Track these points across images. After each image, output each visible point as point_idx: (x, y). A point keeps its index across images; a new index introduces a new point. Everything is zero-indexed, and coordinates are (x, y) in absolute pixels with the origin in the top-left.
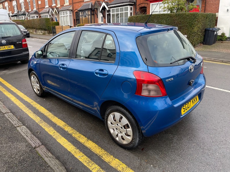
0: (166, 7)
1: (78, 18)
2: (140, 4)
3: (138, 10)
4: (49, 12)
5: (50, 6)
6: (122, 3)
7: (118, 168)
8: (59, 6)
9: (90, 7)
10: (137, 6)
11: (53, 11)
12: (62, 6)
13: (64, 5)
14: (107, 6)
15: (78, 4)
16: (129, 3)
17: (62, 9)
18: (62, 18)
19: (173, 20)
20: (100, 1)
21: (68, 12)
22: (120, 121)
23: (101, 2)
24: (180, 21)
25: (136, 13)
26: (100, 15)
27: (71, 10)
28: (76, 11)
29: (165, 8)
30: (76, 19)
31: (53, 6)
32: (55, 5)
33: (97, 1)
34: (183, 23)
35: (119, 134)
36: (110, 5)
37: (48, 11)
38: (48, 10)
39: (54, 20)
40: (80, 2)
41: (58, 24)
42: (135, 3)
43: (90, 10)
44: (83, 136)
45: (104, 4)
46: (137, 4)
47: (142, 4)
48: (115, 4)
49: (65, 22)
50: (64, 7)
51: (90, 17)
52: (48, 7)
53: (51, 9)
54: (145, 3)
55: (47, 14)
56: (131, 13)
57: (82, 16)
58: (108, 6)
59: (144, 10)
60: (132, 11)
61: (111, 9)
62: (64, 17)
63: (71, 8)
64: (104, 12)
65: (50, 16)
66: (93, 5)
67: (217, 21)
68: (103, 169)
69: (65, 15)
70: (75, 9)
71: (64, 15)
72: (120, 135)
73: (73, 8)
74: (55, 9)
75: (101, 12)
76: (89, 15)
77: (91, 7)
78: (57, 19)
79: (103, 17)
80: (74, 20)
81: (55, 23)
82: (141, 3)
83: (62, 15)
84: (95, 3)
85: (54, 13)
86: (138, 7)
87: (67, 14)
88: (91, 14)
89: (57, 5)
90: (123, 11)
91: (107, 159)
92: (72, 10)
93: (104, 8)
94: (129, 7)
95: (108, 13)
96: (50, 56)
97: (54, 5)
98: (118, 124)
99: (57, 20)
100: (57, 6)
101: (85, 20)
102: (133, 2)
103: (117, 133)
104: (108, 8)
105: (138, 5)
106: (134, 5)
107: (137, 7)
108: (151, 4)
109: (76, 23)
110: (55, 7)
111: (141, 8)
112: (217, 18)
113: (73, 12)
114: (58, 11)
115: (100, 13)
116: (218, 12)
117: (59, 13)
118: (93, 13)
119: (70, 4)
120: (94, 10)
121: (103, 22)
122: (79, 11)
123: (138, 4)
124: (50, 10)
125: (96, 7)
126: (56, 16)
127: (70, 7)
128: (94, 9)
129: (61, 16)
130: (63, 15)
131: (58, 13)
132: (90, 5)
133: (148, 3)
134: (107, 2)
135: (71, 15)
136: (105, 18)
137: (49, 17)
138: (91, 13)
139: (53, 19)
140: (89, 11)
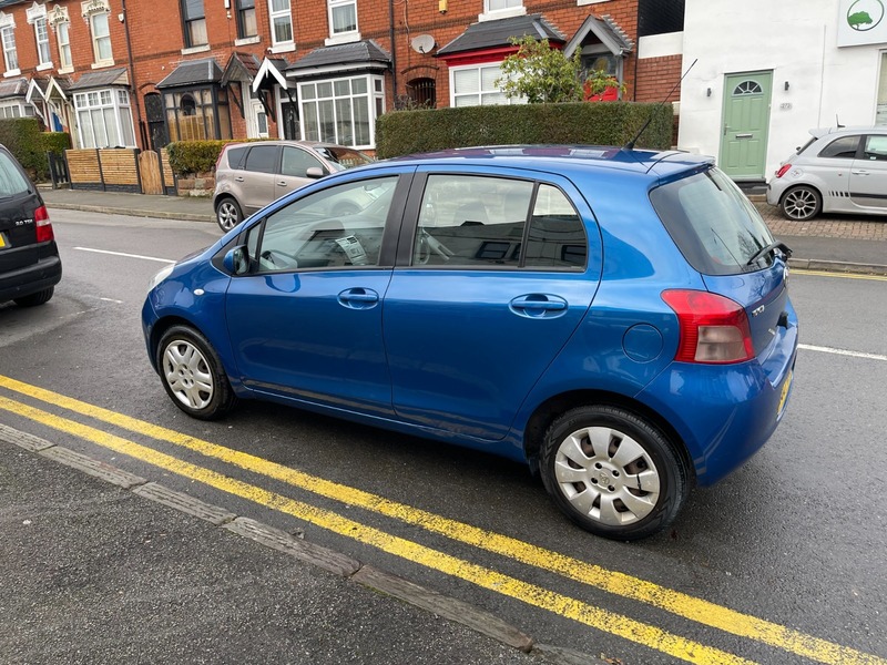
0: (516, 81)
1: (156, 118)
2: (410, 69)
3: (402, 91)
4: (22, 95)
5: (29, 71)
6: (344, 63)
7: (637, 594)
8: (67, 68)
9: (211, 77)
10: (398, 74)
11: (44, 91)
12: (83, 68)
13: (93, 66)
14: (283, 72)
15: (154, 62)
16: (369, 65)
17: (82, 80)
18: (87, 118)
19: (547, 127)
20: (249, 53)
21: (114, 94)
22: (611, 454)
23: (254, 59)
24: (571, 132)
25: (396, 99)
26: (254, 108)
27: (125, 85)
28: (149, 89)
29: (511, 84)
30: (150, 124)
31: (39, 68)
32: (49, 65)
33: (239, 54)
34: (581, 137)
35: (603, 497)
36: (293, 70)
37: (21, 90)
38: (19, 84)
39: (46, 124)
40: (166, 54)
41: (65, 140)
42: (389, 64)
43: (211, 87)
44: (461, 525)
45: (267, 66)
46: (398, 67)
47: (416, 67)
48: (316, 67)
49: (99, 135)
50: (94, 75)
51: (210, 112)
52: (19, 73)
53: (33, 83)
54: (426, 66)
55: (17, 103)
56: (379, 101)
57: (176, 109)
58: (288, 75)
59: (426, 90)
60: (382, 94)
61: (299, 85)
62: (95, 114)
63: (125, 79)
64: (269, 96)
65: (29, 108)
66: (222, 69)
67: (676, 128)
68: (595, 606)
69: (100, 106)
70: (140, 82)
71: (94, 107)
72: (607, 498)
73: (133, 76)
74: (53, 82)
75: (259, 95)
76: (208, 106)
77: (214, 75)
78: (63, 122)
79: (267, 113)
80: (142, 124)
81: (53, 137)
82: (412, 65)
83: (84, 103)
84: (231, 63)
85: (47, 96)
86: (402, 81)
87: (109, 100)
88: (216, 104)
89: (60, 67)
90: (348, 94)
91: (587, 578)
92: (128, 87)
93: (269, 81)
94: (370, 79)
95: (287, 100)
96: (268, 265)
97: (45, 65)
98: (602, 463)
99: (58, 126)
100: (60, 72)
101: (189, 126)
102: (382, 62)
103: (596, 493)
104: (287, 79)
105: (403, 73)
106: (386, 70)
107: (399, 79)
108: (452, 69)
109: (152, 134)
110: (53, 72)
111: (415, 82)
112: (677, 117)
113: (135, 92)
114: (64, 91)
115: (250, 100)
116: (678, 98)
117: (69, 97)
118: (221, 99)
119: (118, 62)
120: (226, 89)
121: (266, 135)
122: (160, 89)
123: (400, 68)
124: (27, 87)
125: (234, 76)
126: (58, 111)
127: (119, 75)
128: (229, 82)
129: (82, 108)
130: (88, 107)
131: (65, 98)
132: (210, 67)
133: (439, 65)
134: (278, 57)
135: (124, 105)
136: (274, 119)
137: (22, 114)
138: (215, 98)
139: (42, 122)
140: (208, 90)
